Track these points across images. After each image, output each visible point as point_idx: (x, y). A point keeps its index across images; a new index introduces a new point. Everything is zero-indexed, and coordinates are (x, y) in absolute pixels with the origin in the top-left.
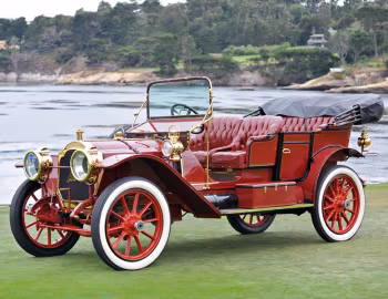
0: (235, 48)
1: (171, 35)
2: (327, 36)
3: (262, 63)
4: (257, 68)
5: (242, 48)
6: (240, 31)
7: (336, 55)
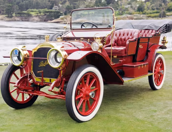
0: (31, 10)
1: (11, 5)
2: (59, 7)
3: (39, 14)
4: (38, 16)
5: (33, 10)
6: (32, 4)
7: (61, 12)
